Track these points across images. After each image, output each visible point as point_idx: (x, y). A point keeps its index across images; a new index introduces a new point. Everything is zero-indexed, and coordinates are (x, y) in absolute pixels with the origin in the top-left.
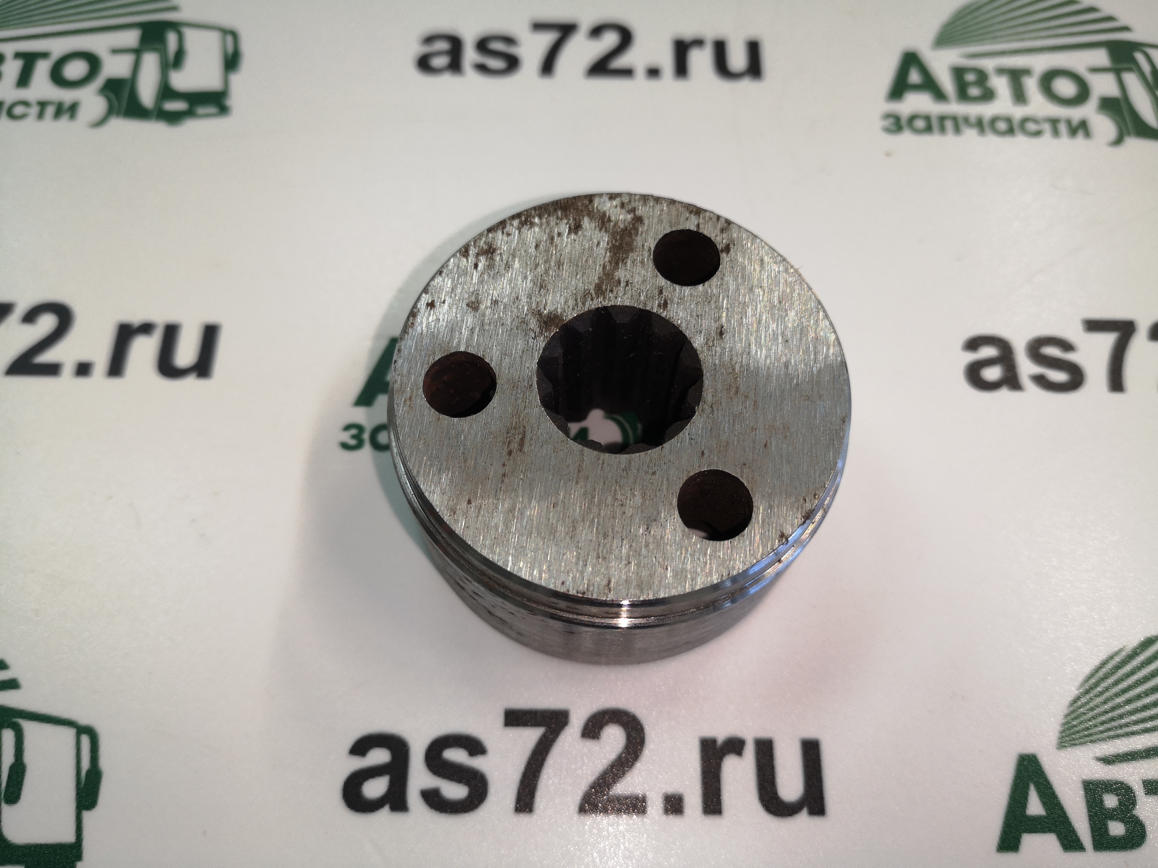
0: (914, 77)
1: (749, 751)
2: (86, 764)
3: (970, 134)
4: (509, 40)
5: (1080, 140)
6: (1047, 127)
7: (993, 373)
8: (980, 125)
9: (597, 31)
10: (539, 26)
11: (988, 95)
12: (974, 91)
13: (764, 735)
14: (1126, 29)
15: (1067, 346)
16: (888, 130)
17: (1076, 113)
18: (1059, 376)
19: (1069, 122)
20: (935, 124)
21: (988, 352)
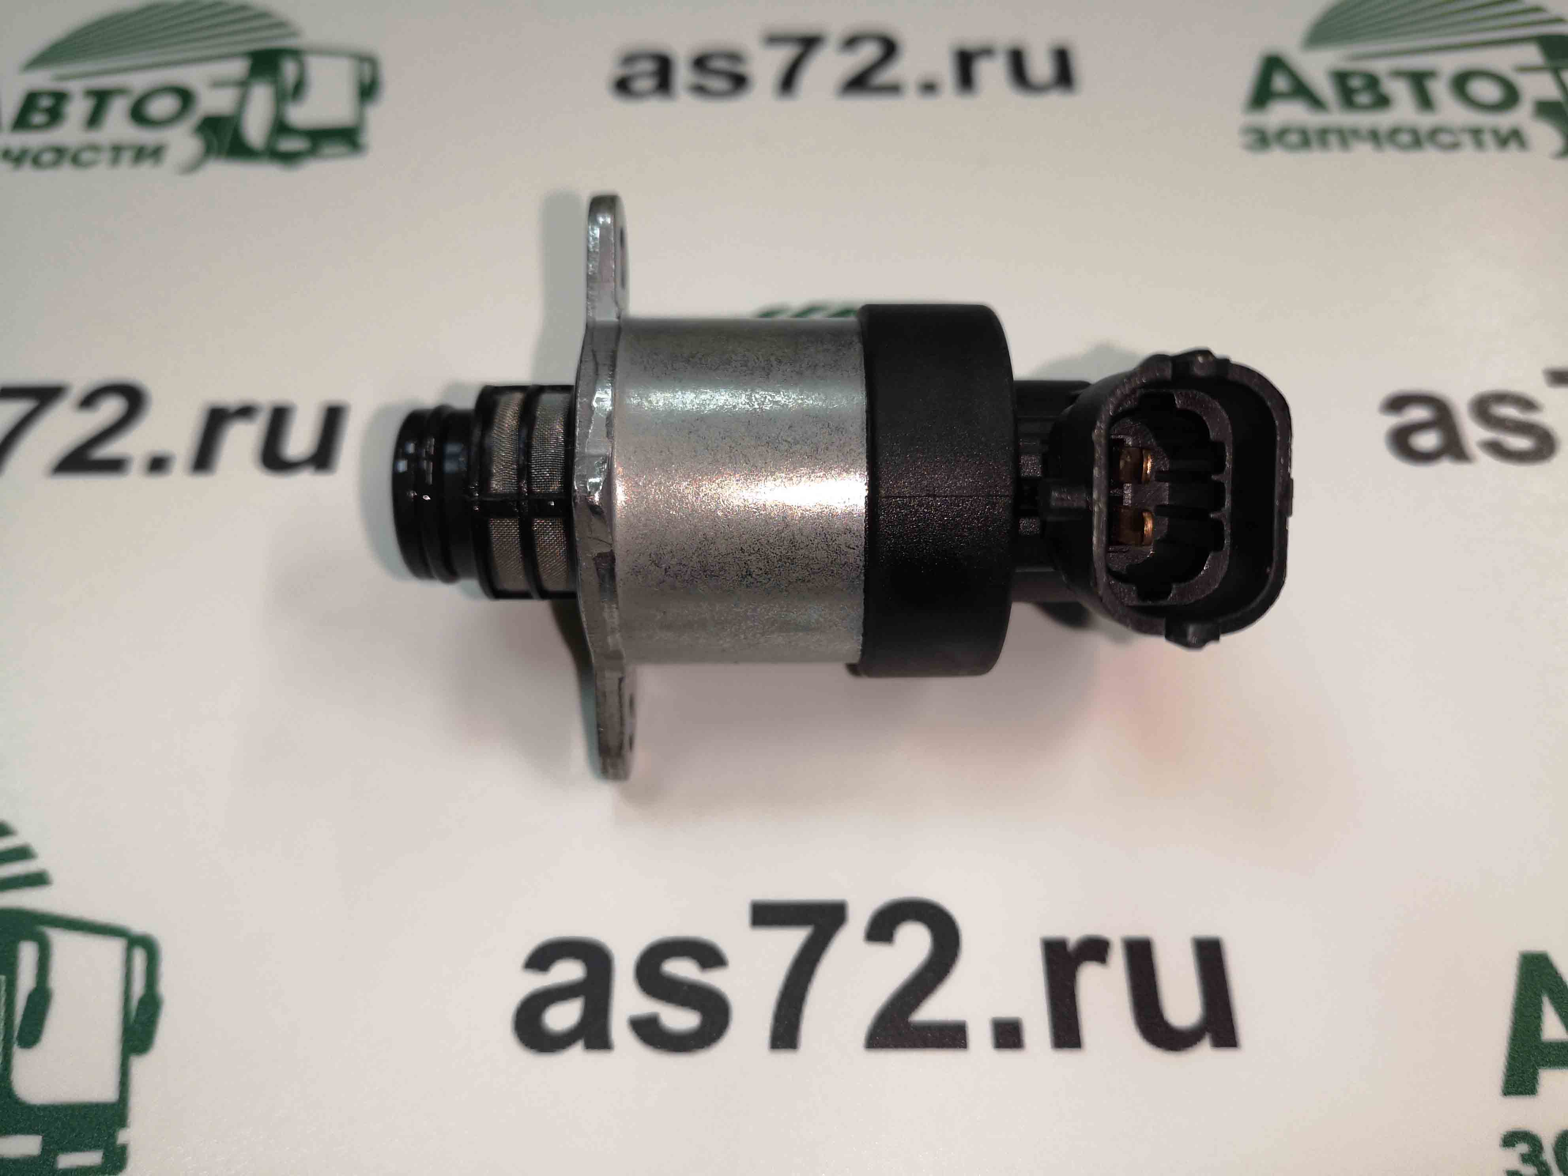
0: (1280, 83)
1: (1117, 958)
2: (138, 988)
3: (1363, 150)
4: (735, 57)
5: (1513, 152)
6: (1466, 139)
7: (1427, 441)
8: (1374, 136)
9: (852, 42)
10: (774, 40)
11: (1382, 101)
12: (1364, 98)
13: (1137, 932)
14: (1559, 20)
15: (1527, 404)
16: (1250, 147)
18: (1520, 443)
19: (1496, 133)
20: (1314, 138)
21: (1418, 414)
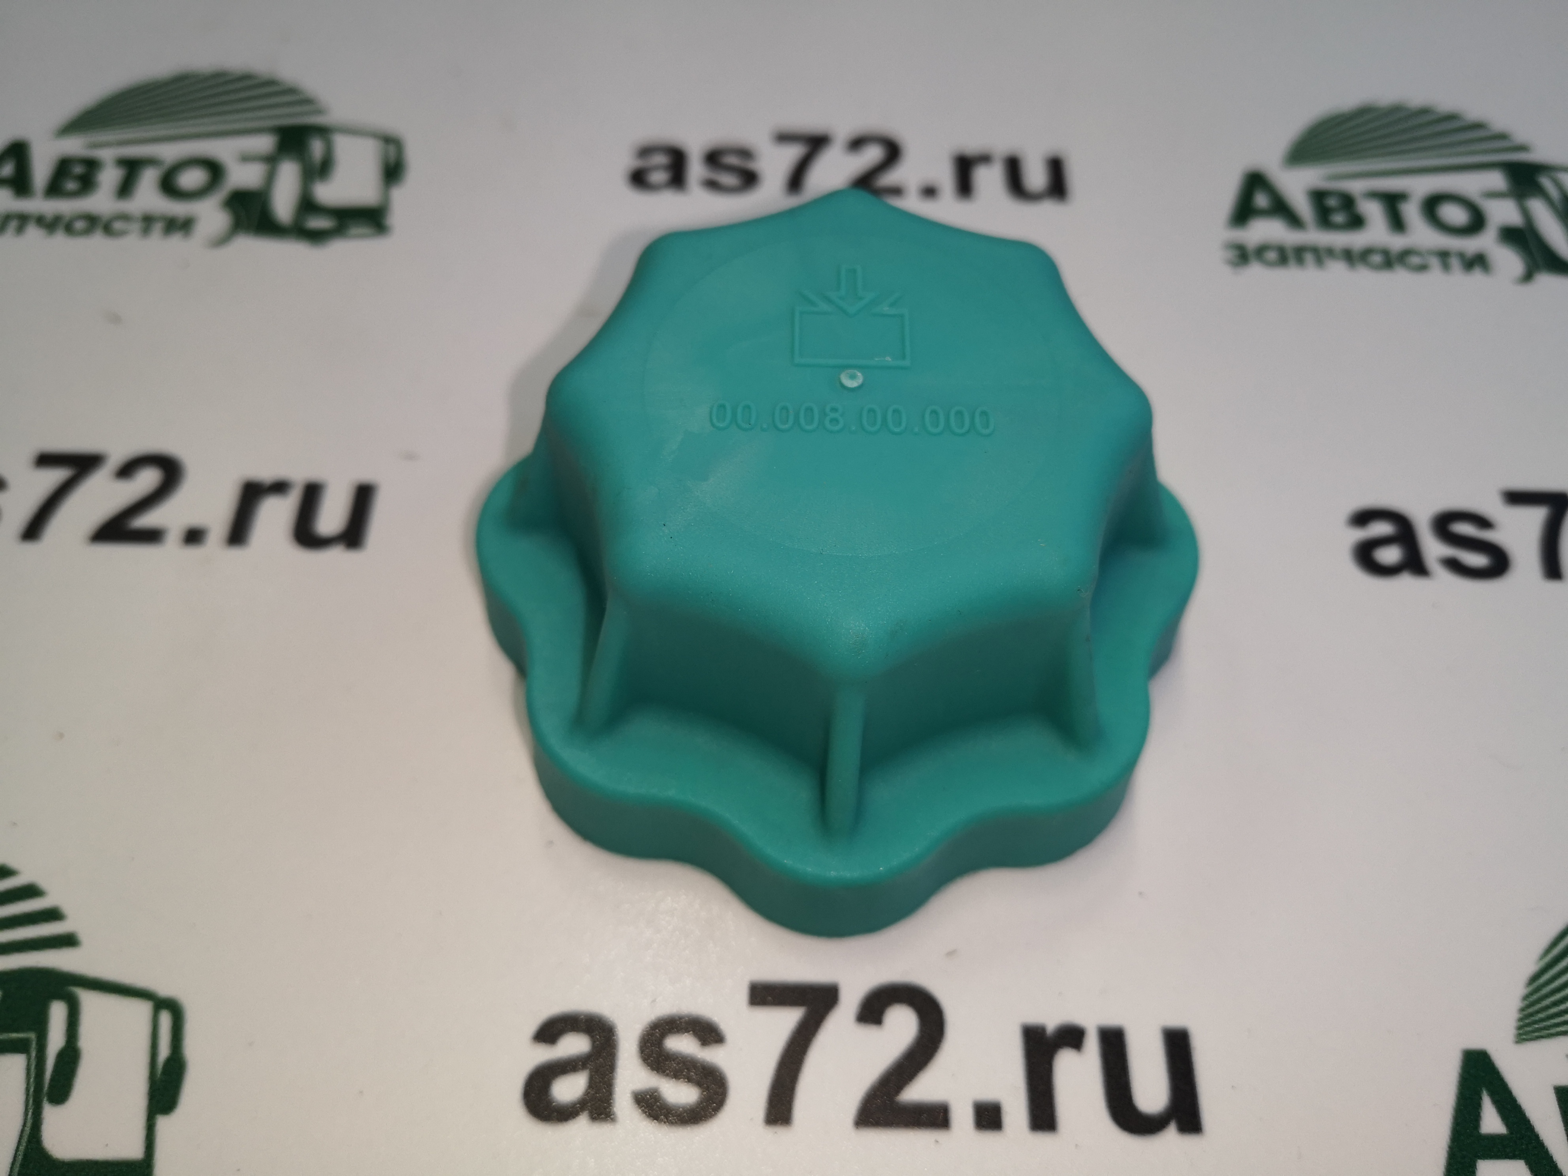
0: (1261, 200)
1: (1092, 1045)
2: (164, 1051)
3: (1337, 269)
4: (745, 153)
5: (1477, 275)
6: (1434, 262)
7: (1389, 555)
8: (1348, 256)
9: (857, 144)
10: (784, 138)
11: (1356, 222)
12: (1339, 218)
13: (1111, 1021)
14: (1522, 148)
15: (1483, 522)
16: (1231, 263)
17: (1471, 245)
18: (1476, 560)
19: (1461, 255)
20: (1291, 255)
21: (1381, 528)
